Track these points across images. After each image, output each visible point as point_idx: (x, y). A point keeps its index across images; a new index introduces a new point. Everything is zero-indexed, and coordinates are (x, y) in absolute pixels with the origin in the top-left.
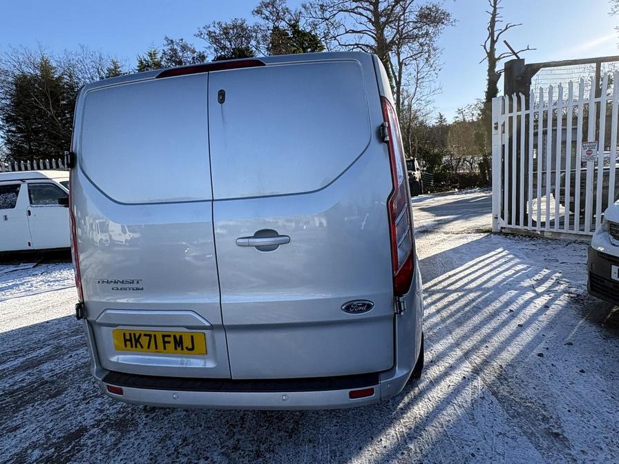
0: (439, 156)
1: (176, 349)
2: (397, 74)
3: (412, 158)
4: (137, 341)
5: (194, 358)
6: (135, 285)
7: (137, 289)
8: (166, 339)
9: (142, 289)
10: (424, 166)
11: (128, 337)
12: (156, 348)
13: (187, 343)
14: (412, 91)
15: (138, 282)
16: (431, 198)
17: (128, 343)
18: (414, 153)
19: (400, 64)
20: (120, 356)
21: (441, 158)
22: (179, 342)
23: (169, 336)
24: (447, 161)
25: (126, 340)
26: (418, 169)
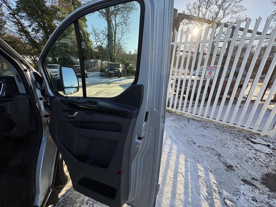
0: (128, 64)
2: (115, 29)
3: (119, 63)
10: (124, 67)
14: (120, 37)
16: (125, 79)
18: (120, 61)
19: (116, 25)
21: (129, 64)
24: (131, 66)
26: (121, 68)
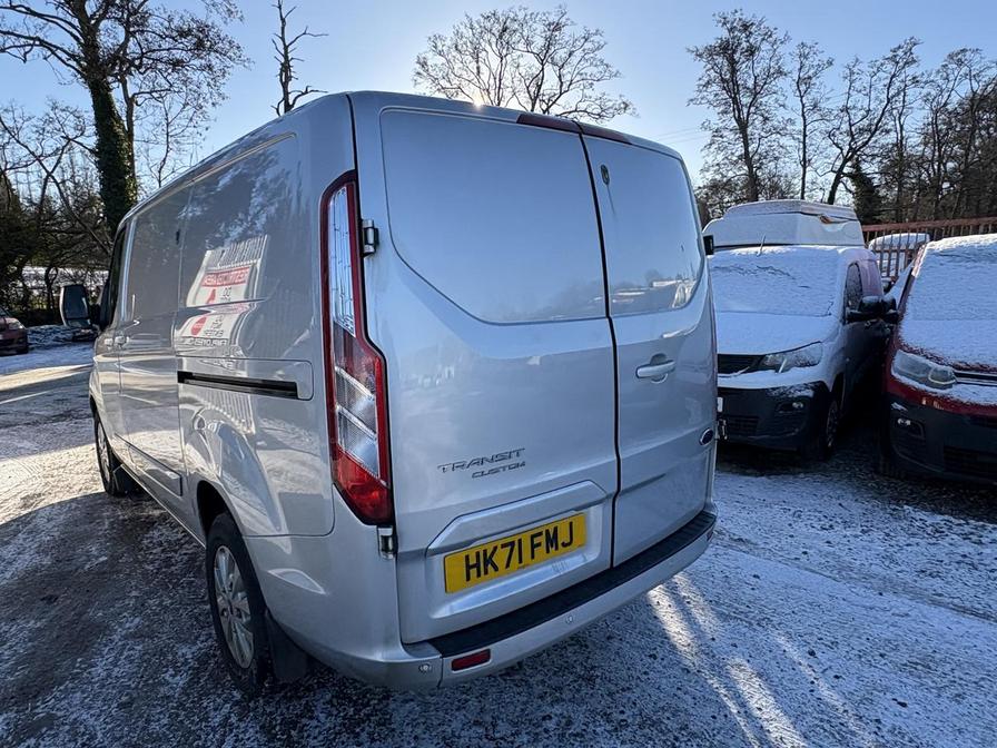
1: (548, 551)
4: (488, 561)
5: (569, 556)
6: (514, 460)
7: (518, 465)
8: (536, 541)
9: (523, 464)
11: (473, 561)
12: (520, 561)
13: (563, 537)
15: (518, 455)
17: (473, 572)
19: (130, 101)
20: (454, 604)
22: (552, 540)
23: (540, 534)
25: (469, 567)
